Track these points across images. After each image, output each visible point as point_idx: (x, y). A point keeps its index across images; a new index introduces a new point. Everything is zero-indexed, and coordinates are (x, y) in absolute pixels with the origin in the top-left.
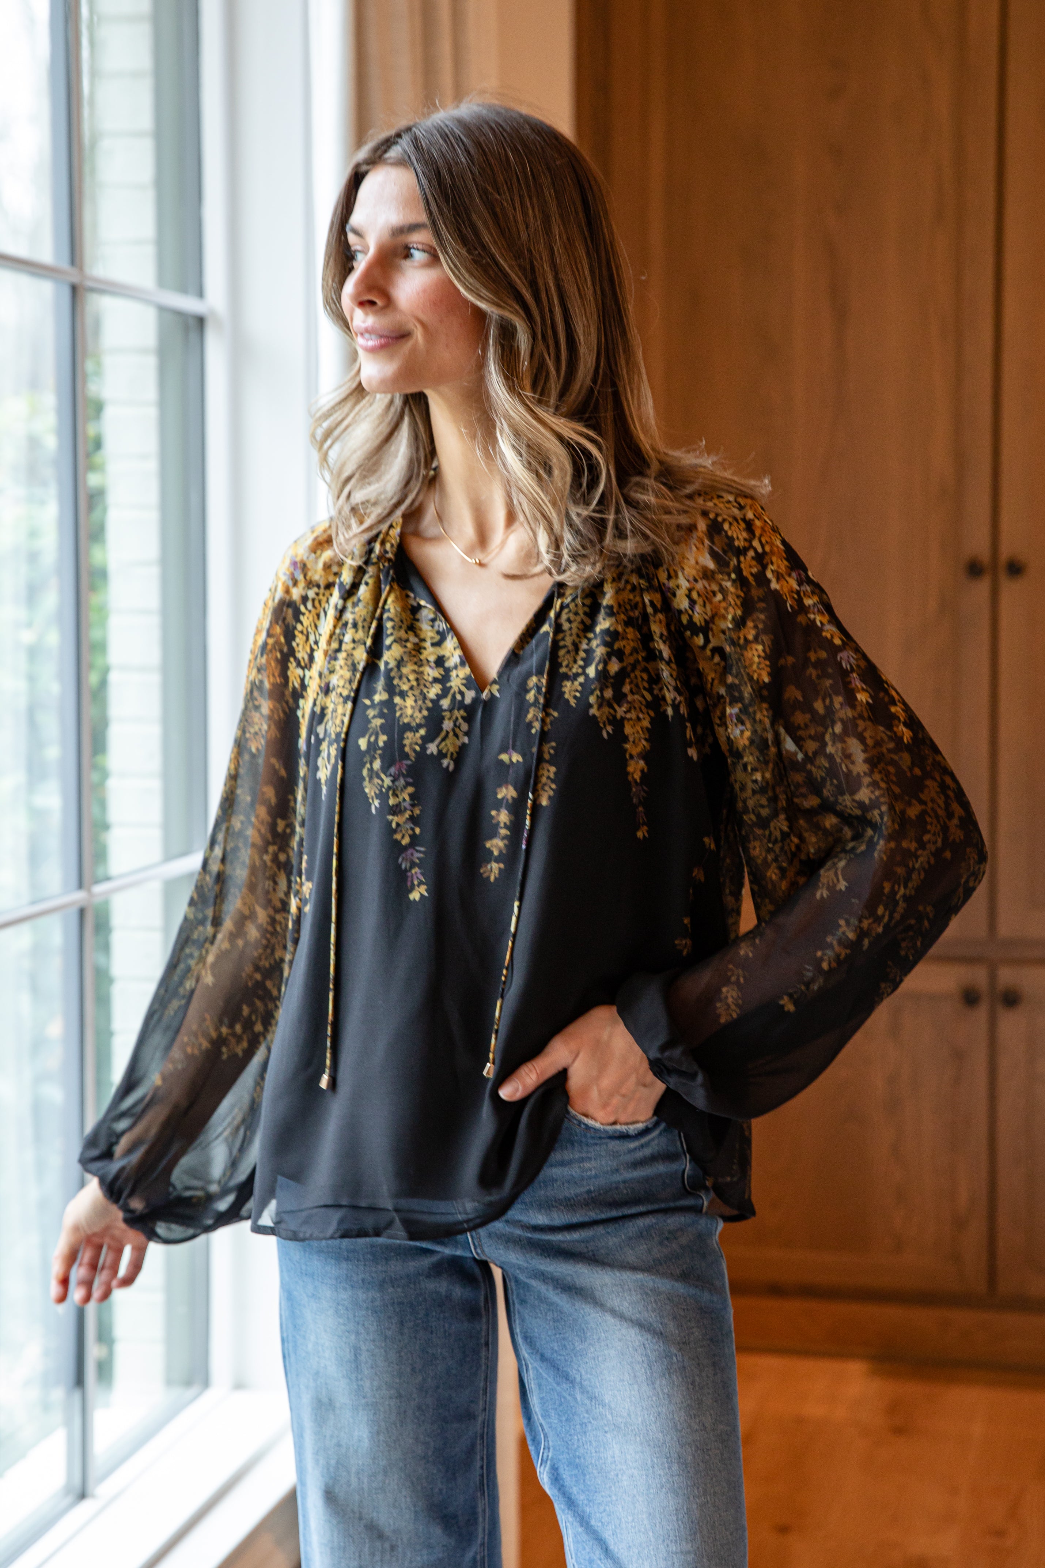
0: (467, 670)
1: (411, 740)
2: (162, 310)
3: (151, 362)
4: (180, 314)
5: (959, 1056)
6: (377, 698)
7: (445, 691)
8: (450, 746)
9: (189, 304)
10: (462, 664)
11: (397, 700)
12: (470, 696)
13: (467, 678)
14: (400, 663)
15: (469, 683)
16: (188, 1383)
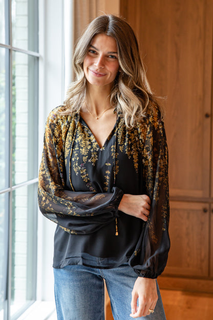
0: (97, 143)
1: (84, 158)
2: (29, 55)
3: (26, 67)
4: (33, 56)
5: (202, 223)
6: (76, 149)
7: (92, 148)
8: (94, 160)
9: (35, 54)
10: (96, 142)
11: (81, 149)
12: (98, 149)
13: (97, 145)
14: (81, 141)
15: (97, 146)
16: (31, 299)
